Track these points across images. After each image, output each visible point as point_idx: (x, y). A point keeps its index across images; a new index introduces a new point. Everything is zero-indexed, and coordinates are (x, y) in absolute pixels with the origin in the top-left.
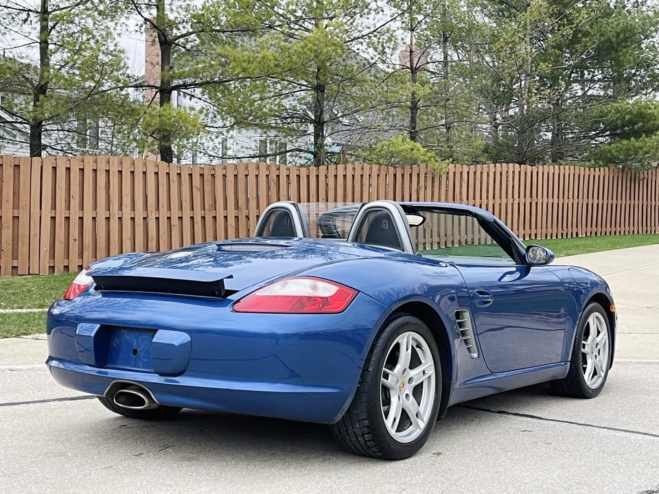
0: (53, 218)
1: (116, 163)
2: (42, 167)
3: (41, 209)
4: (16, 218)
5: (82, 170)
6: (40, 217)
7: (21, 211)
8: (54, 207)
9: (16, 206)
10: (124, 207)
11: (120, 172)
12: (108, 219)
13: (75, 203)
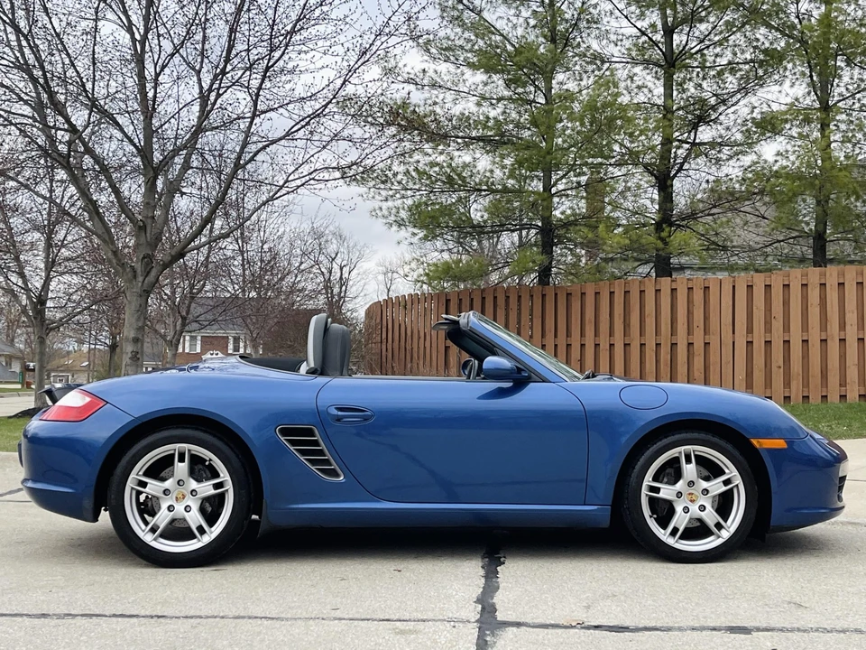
0: (750, 343)
1: (835, 274)
2: (734, 287)
3: (734, 333)
4: (707, 344)
5: (787, 286)
6: (734, 343)
7: (712, 336)
8: (750, 330)
9: (706, 331)
10: (848, 327)
11: (841, 285)
12: (824, 341)
13: (777, 325)
